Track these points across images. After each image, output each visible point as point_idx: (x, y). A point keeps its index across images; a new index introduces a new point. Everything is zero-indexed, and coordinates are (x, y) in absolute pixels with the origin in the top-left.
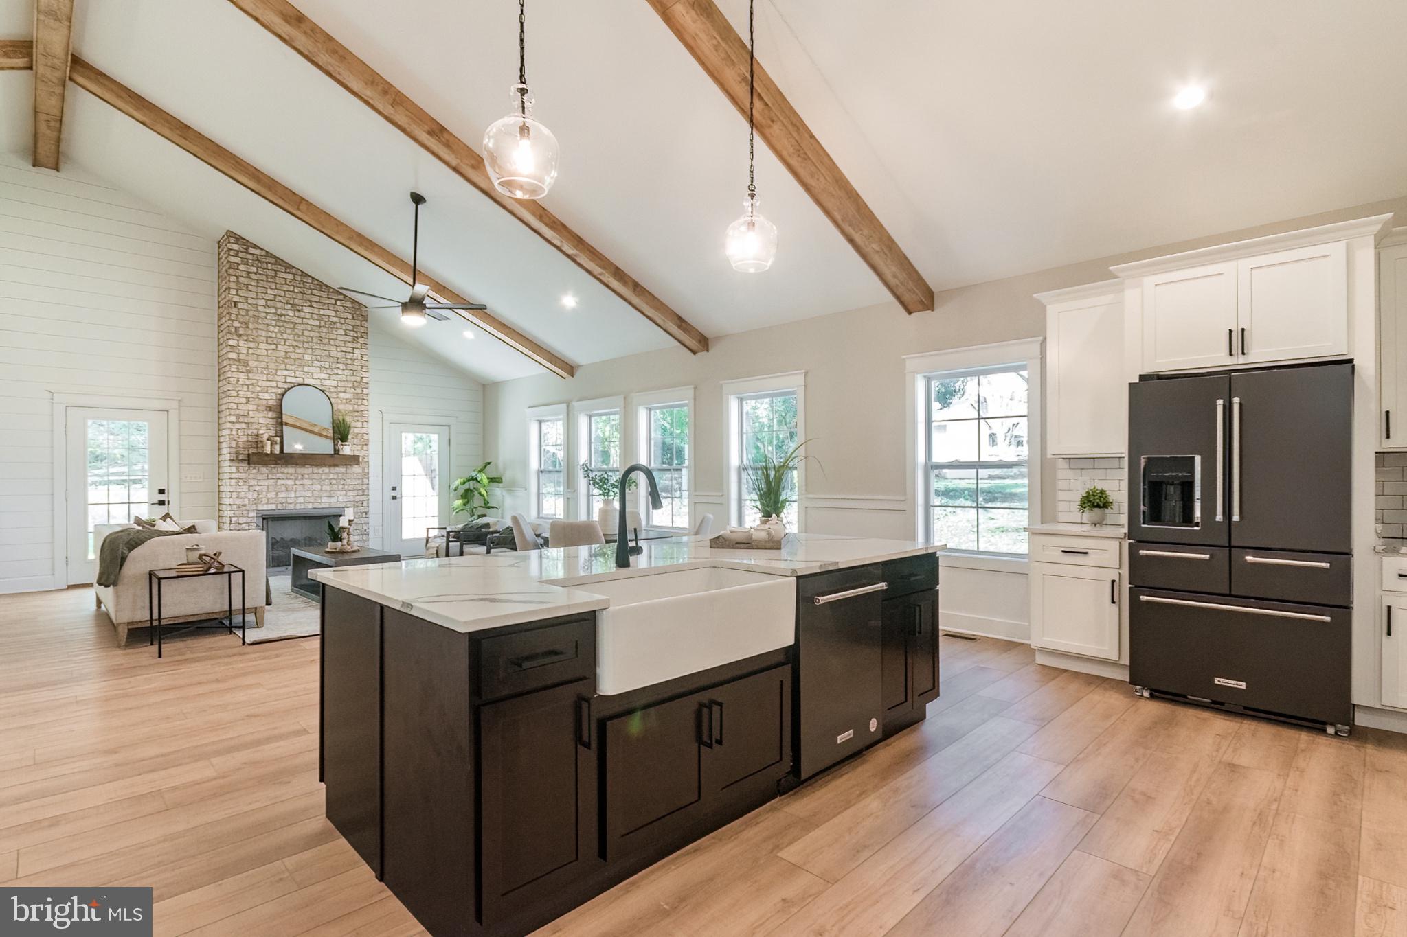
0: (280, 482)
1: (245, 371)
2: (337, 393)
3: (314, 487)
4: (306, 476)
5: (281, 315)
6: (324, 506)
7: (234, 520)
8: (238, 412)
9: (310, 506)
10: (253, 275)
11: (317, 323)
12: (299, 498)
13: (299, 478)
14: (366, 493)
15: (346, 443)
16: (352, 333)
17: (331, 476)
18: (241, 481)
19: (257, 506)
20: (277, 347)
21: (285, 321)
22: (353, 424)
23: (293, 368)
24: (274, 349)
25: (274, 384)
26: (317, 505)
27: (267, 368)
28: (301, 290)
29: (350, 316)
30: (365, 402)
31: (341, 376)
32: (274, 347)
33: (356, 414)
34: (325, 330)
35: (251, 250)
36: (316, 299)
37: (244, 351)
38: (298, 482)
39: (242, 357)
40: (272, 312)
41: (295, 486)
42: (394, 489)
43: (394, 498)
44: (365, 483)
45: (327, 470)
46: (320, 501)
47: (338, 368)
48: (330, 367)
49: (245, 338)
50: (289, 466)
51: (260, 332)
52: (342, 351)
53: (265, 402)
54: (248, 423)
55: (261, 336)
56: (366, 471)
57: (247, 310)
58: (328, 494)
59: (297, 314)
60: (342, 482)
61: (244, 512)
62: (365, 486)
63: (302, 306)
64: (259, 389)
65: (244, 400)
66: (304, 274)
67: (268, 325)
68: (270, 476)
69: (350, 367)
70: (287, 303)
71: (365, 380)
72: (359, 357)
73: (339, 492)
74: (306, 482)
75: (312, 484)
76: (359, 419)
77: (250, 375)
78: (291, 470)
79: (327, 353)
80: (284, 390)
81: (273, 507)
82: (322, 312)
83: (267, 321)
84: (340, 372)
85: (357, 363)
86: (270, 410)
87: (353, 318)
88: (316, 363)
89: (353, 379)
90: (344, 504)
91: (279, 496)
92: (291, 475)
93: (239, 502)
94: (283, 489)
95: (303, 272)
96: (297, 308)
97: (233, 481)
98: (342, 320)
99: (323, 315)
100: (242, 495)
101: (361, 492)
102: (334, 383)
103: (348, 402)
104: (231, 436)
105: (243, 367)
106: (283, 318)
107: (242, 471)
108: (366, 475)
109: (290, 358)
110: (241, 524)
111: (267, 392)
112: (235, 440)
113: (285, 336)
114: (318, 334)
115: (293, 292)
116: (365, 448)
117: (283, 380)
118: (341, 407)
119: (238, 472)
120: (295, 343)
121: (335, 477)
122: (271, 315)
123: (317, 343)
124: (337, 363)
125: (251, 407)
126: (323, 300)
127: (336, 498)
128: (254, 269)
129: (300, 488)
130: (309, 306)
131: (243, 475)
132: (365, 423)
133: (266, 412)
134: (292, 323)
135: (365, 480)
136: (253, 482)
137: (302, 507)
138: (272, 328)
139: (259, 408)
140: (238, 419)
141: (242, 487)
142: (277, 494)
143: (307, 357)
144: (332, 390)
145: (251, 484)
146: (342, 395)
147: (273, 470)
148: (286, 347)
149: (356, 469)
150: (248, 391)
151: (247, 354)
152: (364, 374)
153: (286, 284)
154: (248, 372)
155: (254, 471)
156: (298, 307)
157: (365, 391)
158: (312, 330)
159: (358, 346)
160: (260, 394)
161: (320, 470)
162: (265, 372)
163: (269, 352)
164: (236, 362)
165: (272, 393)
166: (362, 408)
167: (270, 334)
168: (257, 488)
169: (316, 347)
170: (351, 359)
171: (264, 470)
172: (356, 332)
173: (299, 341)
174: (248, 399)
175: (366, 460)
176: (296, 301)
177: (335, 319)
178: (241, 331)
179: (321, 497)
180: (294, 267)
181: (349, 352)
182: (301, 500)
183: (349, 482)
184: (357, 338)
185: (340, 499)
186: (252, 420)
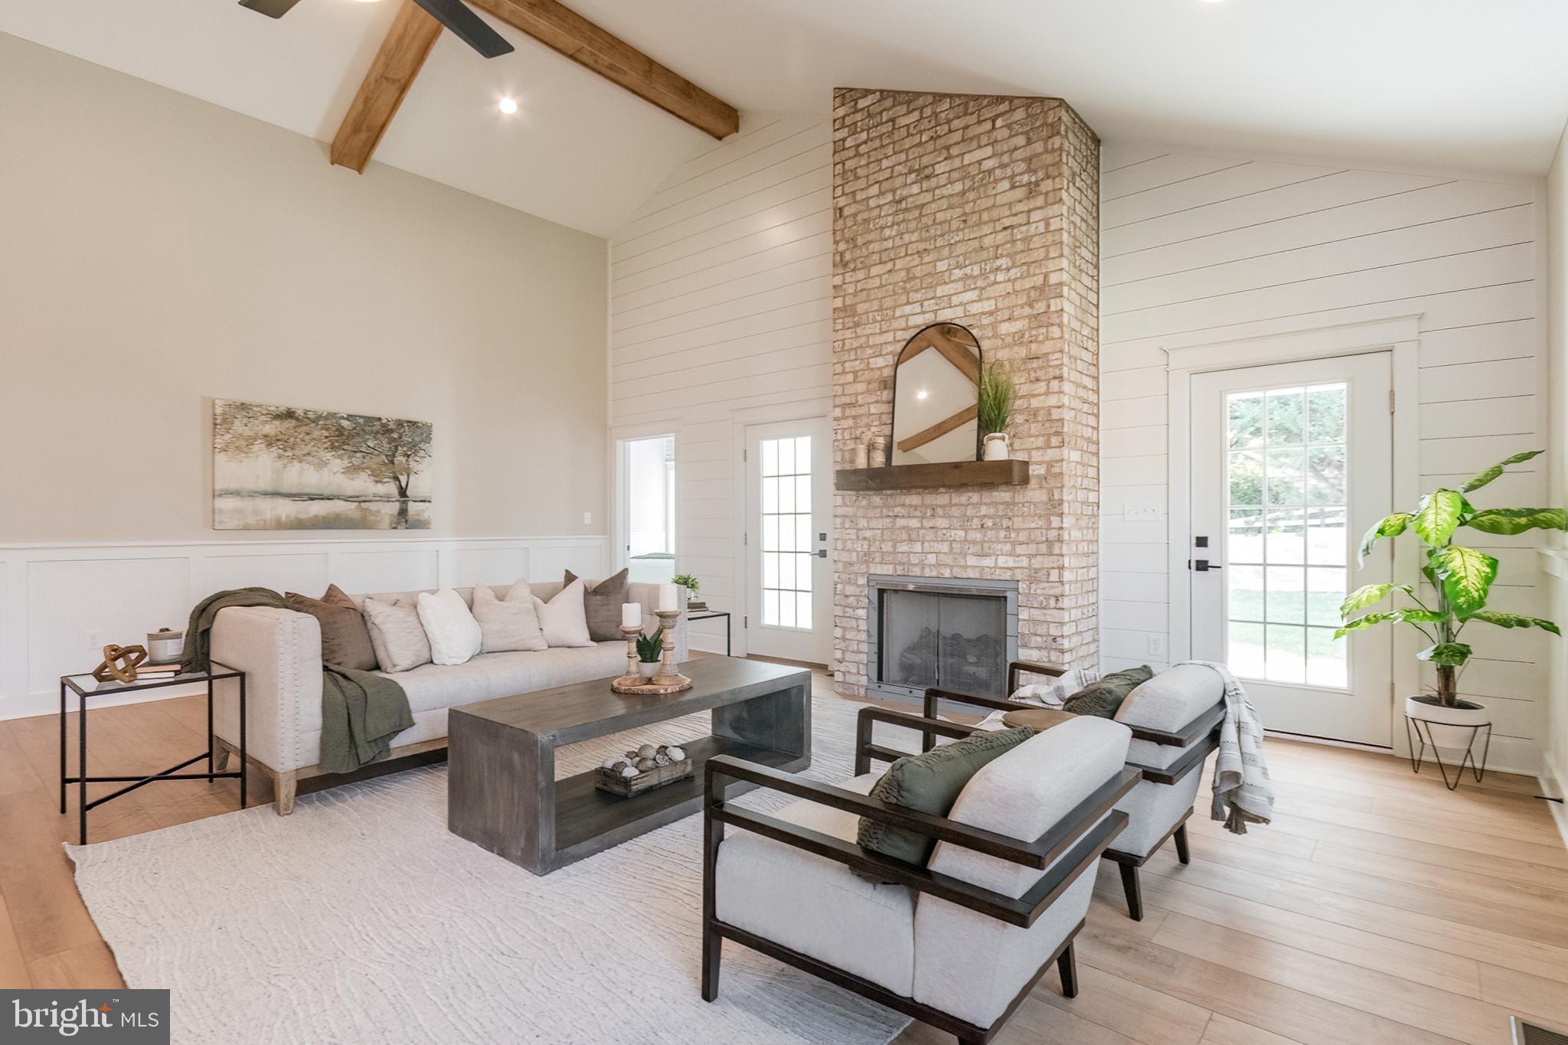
0: (900, 522)
1: (851, 325)
2: (994, 325)
3: (953, 533)
4: (940, 511)
5: (900, 201)
6: (971, 574)
7: (839, 586)
8: (845, 400)
9: (947, 573)
10: (863, 146)
11: (958, 187)
12: (929, 556)
13: (928, 515)
14: (1056, 551)
15: (997, 434)
16: (1025, 178)
17: (984, 510)
18: (847, 521)
19: (868, 567)
20: (894, 265)
21: (906, 210)
22: (1024, 390)
23: (918, 296)
24: (890, 271)
25: (889, 337)
26: (958, 573)
27: (881, 310)
28: (931, 133)
29: (1020, 140)
30: (1055, 332)
31: (1002, 285)
32: (889, 266)
33: (1035, 364)
34: (971, 196)
35: (862, 104)
36: (957, 136)
37: (851, 291)
38: (927, 524)
39: (849, 301)
40: (888, 201)
41: (923, 531)
42: (1202, 542)
43: (1202, 566)
44: (1054, 525)
45: (975, 497)
46: (963, 563)
47: (998, 269)
48: (983, 274)
49: (852, 266)
50: (914, 491)
51: (871, 246)
52: (1005, 228)
53: (877, 374)
54: (854, 417)
55: (873, 253)
56: (1056, 497)
57: (855, 215)
58: (977, 549)
59: (925, 185)
60: (1005, 523)
61: (853, 576)
62: (1052, 534)
63: (933, 165)
64: (869, 351)
65: (850, 377)
66: (938, 97)
67: (882, 228)
68: (885, 511)
69: (1021, 258)
70: (910, 172)
71: (1053, 279)
72: (1042, 229)
73: (1000, 546)
74: (941, 523)
75: (949, 528)
76: (1041, 374)
77: (858, 330)
78: (914, 499)
79: (976, 244)
80: (904, 343)
81: (888, 569)
82: (968, 159)
83: (882, 222)
84: (1000, 277)
85: (1037, 242)
86: (885, 388)
87: (1029, 142)
88: (958, 273)
89: (1028, 283)
90: (1009, 573)
91: (897, 551)
92: (916, 507)
93: (845, 557)
94: (905, 536)
95: (934, 95)
96: (924, 174)
97: (839, 520)
98: (1006, 159)
99: (969, 165)
100: (849, 544)
101: (1043, 548)
102: (988, 306)
103: (1018, 339)
104: (837, 443)
105: (850, 319)
106: (903, 205)
107: (849, 503)
108: (1054, 507)
109: (915, 278)
110: (847, 596)
111: (881, 355)
112: (841, 450)
113: (907, 238)
114: (959, 211)
115: (920, 144)
116: (1055, 441)
117: (904, 325)
118: (1003, 354)
119: (844, 505)
120: (921, 246)
121: (992, 511)
122: (887, 207)
123: (958, 230)
124: (997, 258)
125: (861, 387)
126: (970, 133)
127: (994, 558)
128: (864, 136)
129: (930, 535)
130: (946, 159)
131: (850, 511)
132: (1055, 384)
133: (879, 393)
134: (916, 207)
135: (1053, 518)
136: (863, 523)
137: (934, 574)
138: (887, 232)
139: (871, 386)
140: (843, 412)
141: (848, 532)
142: (894, 546)
143: (942, 266)
144: (986, 321)
145: (860, 526)
146: (1005, 328)
147: (890, 500)
148: (909, 258)
149: (1034, 494)
150: (856, 359)
151: (855, 294)
152: (1051, 265)
153: (909, 135)
154: (857, 325)
155: (864, 502)
156: (927, 172)
157: (1055, 305)
158: (951, 207)
159: (1040, 201)
160: (871, 360)
161: (963, 498)
162: (879, 318)
163: (884, 277)
164: (842, 314)
165: (887, 354)
166: (1047, 347)
167: (889, 244)
168: (868, 534)
169: (957, 239)
170: (1023, 240)
171: (877, 500)
172: (1035, 172)
173: (929, 239)
174: (855, 373)
175: (1056, 470)
176: (925, 160)
177: (988, 165)
178: (848, 257)
179: (965, 556)
180: (919, 95)
181: (1021, 225)
182: (931, 559)
183: (1018, 522)
184: (1037, 184)
185: (1002, 561)
186: (861, 411)
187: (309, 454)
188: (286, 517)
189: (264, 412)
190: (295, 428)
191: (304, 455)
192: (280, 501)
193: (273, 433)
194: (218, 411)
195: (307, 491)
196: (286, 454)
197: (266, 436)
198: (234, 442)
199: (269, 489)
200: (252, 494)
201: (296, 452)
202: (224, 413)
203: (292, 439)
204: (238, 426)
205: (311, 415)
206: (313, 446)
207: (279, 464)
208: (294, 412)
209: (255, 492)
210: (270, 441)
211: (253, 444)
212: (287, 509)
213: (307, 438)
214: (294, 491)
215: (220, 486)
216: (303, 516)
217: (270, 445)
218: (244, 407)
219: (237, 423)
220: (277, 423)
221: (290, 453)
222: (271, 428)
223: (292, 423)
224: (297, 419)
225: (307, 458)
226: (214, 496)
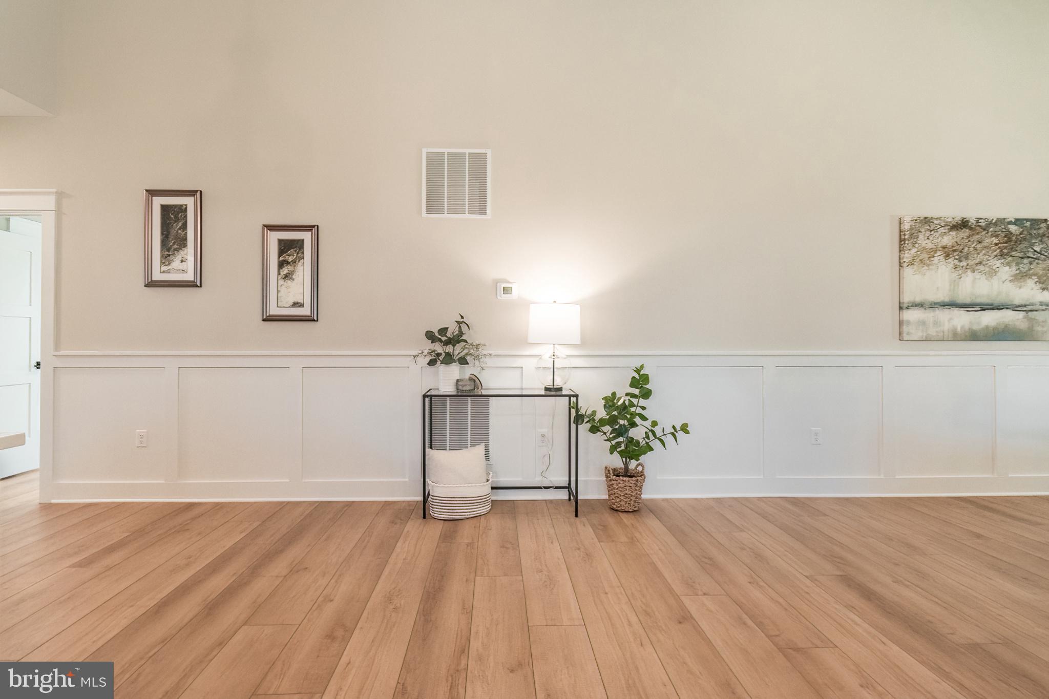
187: (980, 263)
188: (961, 328)
189: (943, 224)
190: (968, 237)
191: (977, 264)
192: (956, 312)
193: (951, 244)
194: (906, 226)
195: (978, 300)
196: (961, 264)
197: (944, 248)
198: (918, 256)
199: (947, 300)
200: (934, 305)
201: (971, 262)
202: (911, 229)
203: (966, 249)
204: (922, 241)
205: (983, 224)
206: (985, 255)
207: (955, 275)
208: (967, 222)
209: (936, 304)
210: (948, 252)
211: (934, 257)
212: (961, 320)
213: (979, 246)
214: (968, 301)
215: (907, 299)
216: (975, 327)
217: (947, 256)
218: (927, 221)
219: (921, 236)
220: (953, 233)
221: (964, 263)
222: (948, 239)
223: (965, 233)
224: (971, 229)
225: (977, 268)
226: (901, 308)
